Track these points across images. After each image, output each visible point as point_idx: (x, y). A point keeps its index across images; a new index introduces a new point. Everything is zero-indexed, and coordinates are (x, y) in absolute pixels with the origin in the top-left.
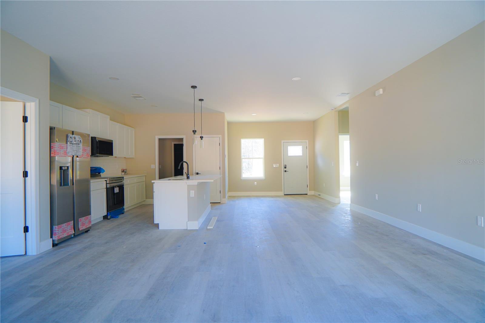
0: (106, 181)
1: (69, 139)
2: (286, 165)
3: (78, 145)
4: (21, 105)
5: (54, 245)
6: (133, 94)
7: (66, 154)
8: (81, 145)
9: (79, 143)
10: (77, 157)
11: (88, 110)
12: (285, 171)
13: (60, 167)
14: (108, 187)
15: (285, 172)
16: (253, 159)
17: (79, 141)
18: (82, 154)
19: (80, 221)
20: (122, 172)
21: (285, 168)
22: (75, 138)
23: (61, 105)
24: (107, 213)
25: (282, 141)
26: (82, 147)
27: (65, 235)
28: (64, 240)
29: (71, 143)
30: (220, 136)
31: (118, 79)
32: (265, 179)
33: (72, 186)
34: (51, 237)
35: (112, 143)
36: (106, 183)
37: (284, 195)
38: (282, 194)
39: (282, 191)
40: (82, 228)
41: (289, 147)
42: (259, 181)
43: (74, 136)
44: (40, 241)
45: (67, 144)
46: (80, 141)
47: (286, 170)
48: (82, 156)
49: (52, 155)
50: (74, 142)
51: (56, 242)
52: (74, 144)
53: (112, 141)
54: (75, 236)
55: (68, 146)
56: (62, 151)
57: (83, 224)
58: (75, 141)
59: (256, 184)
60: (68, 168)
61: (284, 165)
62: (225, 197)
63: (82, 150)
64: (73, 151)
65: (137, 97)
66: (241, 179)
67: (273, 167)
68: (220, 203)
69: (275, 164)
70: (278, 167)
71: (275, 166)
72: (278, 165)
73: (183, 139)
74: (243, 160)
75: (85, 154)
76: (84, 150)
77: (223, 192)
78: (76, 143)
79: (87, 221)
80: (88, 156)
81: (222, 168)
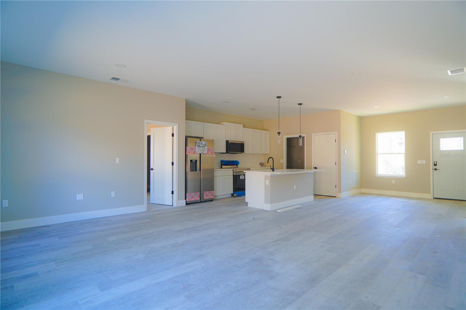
0: (233, 170)
1: (197, 144)
2: (436, 162)
3: (204, 147)
4: (171, 128)
5: (187, 204)
6: (249, 108)
7: (195, 153)
8: (206, 147)
10: (203, 154)
11: (224, 123)
12: (436, 169)
13: (191, 160)
14: (234, 174)
16: (391, 155)
19: (205, 193)
20: (260, 165)
21: (435, 165)
22: (202, 143)
23: (203, 123)
24: (233, 192)
25: (431, 133)
26: (207, 148)
27: (193, 199)
28: (193, 202)
29: (199, 146)
30: (336, 133)
31: (228, 102)
32: (406, 177)
33: (200, 172)
34: (185, 199)
35: (244, 144)
36: (233, 172)
37: (433, 198)
38: (430, 196)
39: (430, 193)
40: (206, 198)
41: (441, 140)
42: (398, 179)
43: (201, 142)
44: (178, 200)
46: (206, 144)
47: (436, 168)
48: (207, 154)
49: (186, 154)
50: (201, 146)
51: (188, 203)
53: (244, 142)
54: (201, 202)
55: (196, 148)
56: (192, 151)
57: (207, 196)
59: (393, 182)
60: (196, 161)
61: (434, 162)
62: (340, 191)
63: (207, 150)
64: (201, 151)
65: (253, 109)
66: (376, 176)
67: (418, 163)
68: (336, 197)
69: (420, 161)
70: (425, 163)
71: (420, 163)
72: (424, 162)
73: (304, 137)
74: (379, 155)
75: (210, 152)
76: (209, 150)
77: (338, 187)
78: (202, 146)
79: (210, 194)
80: (212, 153)
81: (338, 163)
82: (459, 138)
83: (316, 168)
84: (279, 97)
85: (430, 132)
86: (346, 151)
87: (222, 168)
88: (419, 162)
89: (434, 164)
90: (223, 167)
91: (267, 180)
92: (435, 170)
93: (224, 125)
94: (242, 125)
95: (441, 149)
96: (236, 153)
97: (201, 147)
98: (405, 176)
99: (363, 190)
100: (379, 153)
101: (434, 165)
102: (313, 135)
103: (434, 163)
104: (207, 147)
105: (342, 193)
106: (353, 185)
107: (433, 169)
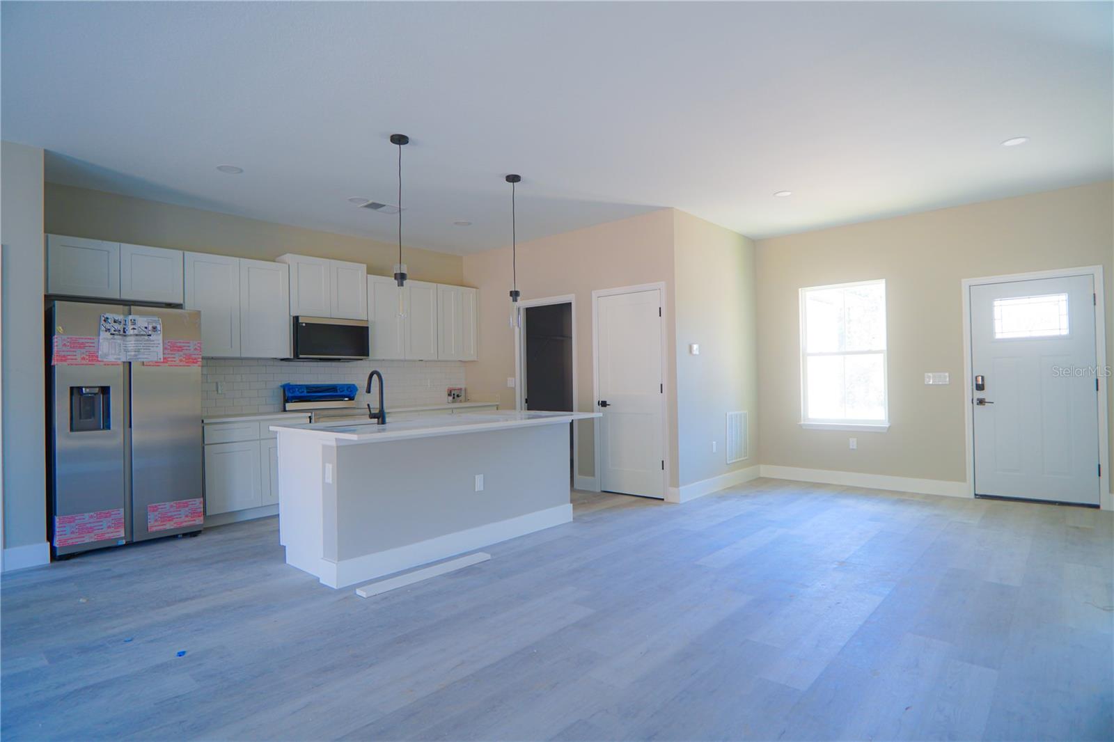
1: (107, 326)
2: (983, 378)
3: (146, 337)
7: (95, 359)
8: (158, 337)
9: (150, 333)
10: (146, 364)
12: (981, 402)
13: (72, 388)
15: (980, 407)
16: (847, 356)
17: (150, 328)
18: (164, 358)
19: (155, 511)
20: (448, 395)
21: (980, 387)
22: (134, 322)
23: (179, 252)
25: (966, 283)
26: (160, 341)
28: (90, 548)
29: (118, 333)
30: (662, 285)
32: (889, 427)
35: (366, 329)
37: (973, 496)
38: (964, 490)
39: (964, 480)
40: (161, 528)
41: (997, 303)
42: (866, 435)
43: (130, 317)
45: (99, 336)
46: (154, 328)
47: (981, 397)
48: (164, 362)
49: (52, 363)
50: (132, 332)
52: (131, 335)
53: (369, 322)
54: (130, 545)
55: (101, 341)
56: (79, 354)
57: (168, 518)
58: (134, 329)
59: (853, 443)
60: (105, 390)
61: (976, 378)
62: (675, 483)
63: (165, 349)
64: (126, 351)
65: (375, 206)
66: (801, 426)
67: (926, 383)
68: (663, 499)
69: (930, 374)
70: (948, 383)
71: (931, 383)
72: (945, 378)
73: (570, 304)
74: (809, 358)
75: (178, 356)
76: (172, 347)
77: (669, 466)
78: (136, 332)
79: (183, 511)
80: (190, 360)
81: (668, 388)
82: (1054, 298)
83: (604, 404)
84: (400, 140)
85: (963, 280)
86: (695, 347)
87: (285, 410)
88: (929, 377)
89: (975, 386)
90: (289, 406)
91: (327, 465)
92: (978, 404)
93: (285, 263)
94: (365, 266)
95: (998, 336)
96: (339, 360)
97: (128, 338)
98: (887, 425)
99: (766, 471)
100: (809, 350)
101: (977, 389)
102: (594, 293)
103: (976, 380)
104: (160, 337)
105: (680, 488)
106: (728, 458)
107: (973, 400)
